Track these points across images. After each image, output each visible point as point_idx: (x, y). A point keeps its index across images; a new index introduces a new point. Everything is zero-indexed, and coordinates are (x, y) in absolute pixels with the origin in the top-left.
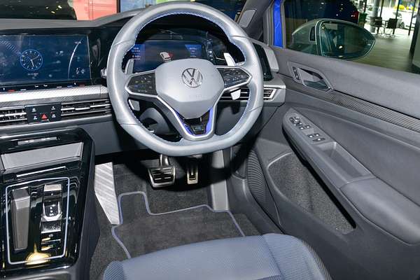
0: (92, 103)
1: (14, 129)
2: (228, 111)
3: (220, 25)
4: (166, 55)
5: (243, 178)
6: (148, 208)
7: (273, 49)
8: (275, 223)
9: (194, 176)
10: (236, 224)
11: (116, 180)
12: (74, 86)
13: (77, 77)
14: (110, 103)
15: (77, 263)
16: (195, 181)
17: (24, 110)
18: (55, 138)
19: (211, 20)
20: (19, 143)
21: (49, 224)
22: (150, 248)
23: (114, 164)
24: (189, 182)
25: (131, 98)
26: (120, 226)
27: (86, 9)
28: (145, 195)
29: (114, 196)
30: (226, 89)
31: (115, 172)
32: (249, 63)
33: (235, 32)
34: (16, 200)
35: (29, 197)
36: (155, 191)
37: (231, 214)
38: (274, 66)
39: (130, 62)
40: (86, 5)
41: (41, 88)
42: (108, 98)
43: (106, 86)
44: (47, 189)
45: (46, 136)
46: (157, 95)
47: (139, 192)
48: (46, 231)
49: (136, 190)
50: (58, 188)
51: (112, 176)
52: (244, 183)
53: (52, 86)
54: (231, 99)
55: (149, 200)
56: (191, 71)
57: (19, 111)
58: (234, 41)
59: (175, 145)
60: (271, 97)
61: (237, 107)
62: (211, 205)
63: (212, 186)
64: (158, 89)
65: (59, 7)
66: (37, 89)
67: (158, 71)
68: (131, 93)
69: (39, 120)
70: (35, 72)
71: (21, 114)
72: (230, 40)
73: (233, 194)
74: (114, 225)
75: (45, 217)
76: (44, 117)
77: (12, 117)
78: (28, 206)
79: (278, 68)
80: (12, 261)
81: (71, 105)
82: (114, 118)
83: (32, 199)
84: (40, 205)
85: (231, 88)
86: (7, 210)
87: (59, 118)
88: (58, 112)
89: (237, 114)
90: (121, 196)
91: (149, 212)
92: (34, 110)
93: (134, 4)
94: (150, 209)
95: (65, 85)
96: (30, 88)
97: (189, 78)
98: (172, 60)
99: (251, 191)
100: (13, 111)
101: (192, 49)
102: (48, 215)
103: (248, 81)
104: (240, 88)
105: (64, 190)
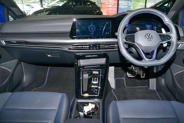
0: (110, 45)
1: (85, 51)
2: (161, 51)
3: (161, 17)
4: (138, 28)
5: (163, 78)
6: (125, 84)
7: (181, 28)
8: (175, 97)
9: (143, 75)
10: (158, 95)
11: (115, 73)
12: (105, 38)
13: (106, 35)
14: (118, 45)
15: (102, 99)
16: (144, 77)
17: (89, 45)
18: (97, 56)
19: (158, 15)
20: (86, 56)
21: (94, 84)
22: (125, 98)
23: (115, 67)
24: (141, 77)
25: (126, 43)
26: (115, 89)
27: (106, 12)
28: (125, 80)
29: (114, 78)
30: (161, 42)
31: (115, 70)
32: (172, 33)
33: (167, 20)
34: (84, 75)
35: (88, 75)
36: (128, 79)
37: (156, 91)
38: (181, 34)
39: (126, 30)
40: (106, 11)
41: (94, 38)
42: (117, 43)
43: (117, 39)
44: (94, 72)
45: (94, 55)
46: (135, 43)
47: (123, 78)
48: (93, 86)
49: (122, 77)
50: (97, 73)
51: (114, 71)
52: (163, 80)
53: (98, 38)
54: (163, 47)
55: (126, 82)
56: (148, 35)
57: (87, 45)
58: (167, 24)
59: (140, 62)
60: (179, 47)
61: (165, 50)
62: (149, 86)
63: (150, 79)
64: (135, 41)
65: (98, 11)
66: (93, 38)
67: (135, 34)
68: (125, 41)
69: (93, 49)
70: (93, 33)
71: (87, 47)
72: (165, 23)
73: (158, 84)
74: (113, 89)
75: (93, 82)
76: (95, 48)
77: (84, 47)
78: (87, 77)
79: (183, 35)
80: (82, 94)
81: (103, 45)
82: (119, 50)
83: (89, 76)
84: (91, 78)
85: (163, 42)
86: (81, 78)
87: (99, 49)
88: (99, 47)
89: (165, 52)
90: (116, 79)
91: (125, 86)
92: (92, 46)
93: (123, 10)
94: (126, 85)
95: (102, 38)
96: (91, 38)
97: (148, 37)
98: (140, 30)
99: (166, 83)
100: (85, 45)
101: (148, 26)
102: (94, 81)
103: (171, 40)
104: (167, 42)
105: (99, 74)
